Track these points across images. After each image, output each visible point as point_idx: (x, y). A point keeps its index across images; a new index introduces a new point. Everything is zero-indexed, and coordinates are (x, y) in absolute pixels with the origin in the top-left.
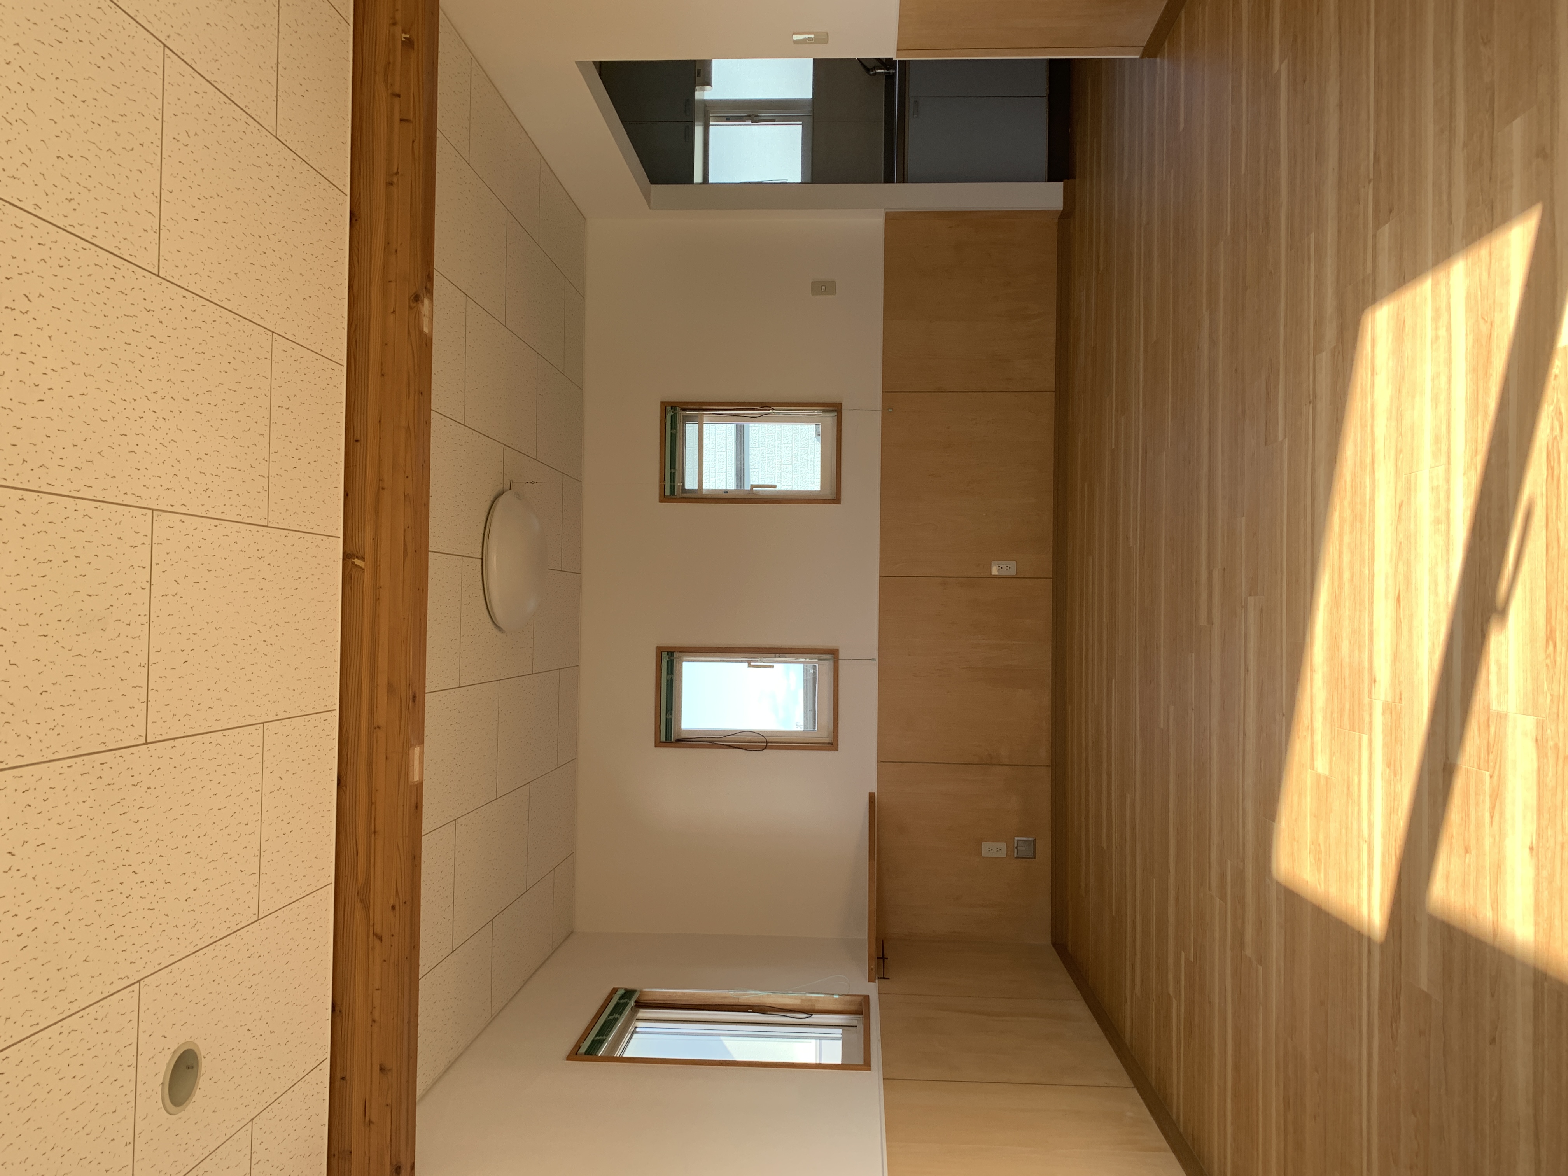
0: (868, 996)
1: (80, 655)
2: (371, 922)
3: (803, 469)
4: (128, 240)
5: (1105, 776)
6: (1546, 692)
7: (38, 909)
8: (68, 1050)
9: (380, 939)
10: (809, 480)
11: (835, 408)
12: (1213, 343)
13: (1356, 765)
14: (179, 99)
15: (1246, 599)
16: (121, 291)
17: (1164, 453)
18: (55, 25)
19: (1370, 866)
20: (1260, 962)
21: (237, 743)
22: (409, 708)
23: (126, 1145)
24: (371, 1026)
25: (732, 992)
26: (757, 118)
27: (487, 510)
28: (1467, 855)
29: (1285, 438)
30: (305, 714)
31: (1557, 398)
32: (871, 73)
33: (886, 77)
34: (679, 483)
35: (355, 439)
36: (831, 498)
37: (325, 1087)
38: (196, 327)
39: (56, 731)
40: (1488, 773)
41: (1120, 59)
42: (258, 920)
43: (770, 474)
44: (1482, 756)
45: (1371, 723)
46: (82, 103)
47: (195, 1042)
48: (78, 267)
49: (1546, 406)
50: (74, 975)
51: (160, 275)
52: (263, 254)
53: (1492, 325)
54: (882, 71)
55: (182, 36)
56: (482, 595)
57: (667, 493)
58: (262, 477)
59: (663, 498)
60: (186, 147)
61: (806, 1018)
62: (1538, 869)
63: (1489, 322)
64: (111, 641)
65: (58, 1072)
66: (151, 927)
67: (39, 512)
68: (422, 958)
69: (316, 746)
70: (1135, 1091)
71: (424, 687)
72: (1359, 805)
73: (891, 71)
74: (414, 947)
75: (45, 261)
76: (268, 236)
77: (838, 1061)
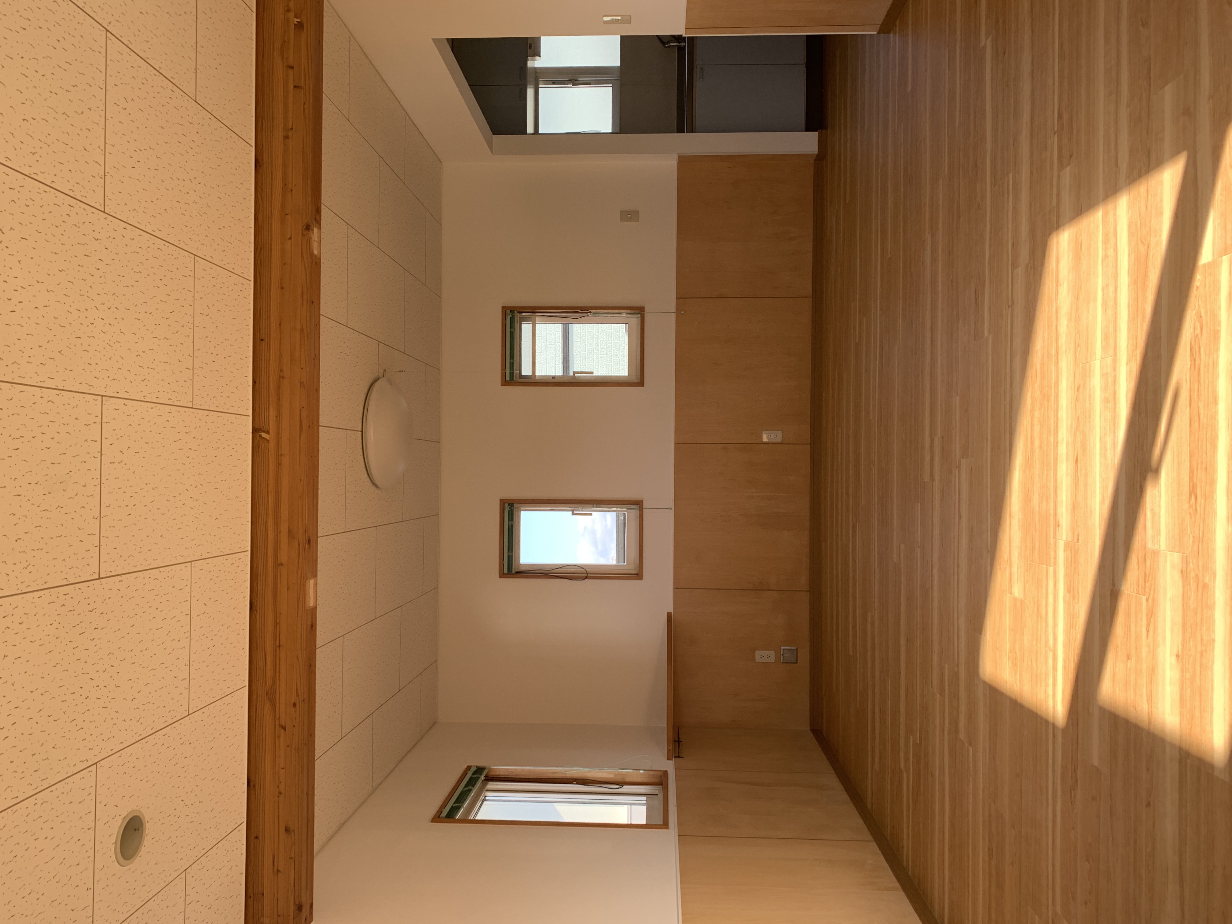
0: (667, 771)
1: (46, 510)
2: (277, 716)
3: (616, 358)
4: (80, 185)
5: (851, 599)
6: (1189, 534)
7: (16, 708)
8: (41, 817)
9: (284, 728)
10: (621, 366)
11: (639, 311)
12: (934, 260)
13: (1044, 591)
14: (119, 73)
15: (960, 461)
16: (75, 225)
17: (897, 345)
18: (20, 16)
19: (1055, 669)
20: (970, 744)
21: (170, 577)
22: (305, 549)
23: (88, 890)
24: (278, 797)
25: (561, 769)
26: (577, 82)
27: (366, 394)
28: (1129, 660)
29: (990, 334)
30: (224, 554)
31: (1198, 305)
32: (666, 46)
33: (678, 49)
34: (517, 371)
35: (261, 338)
36: (636, 382)
37: (243, 845)
38: (134, 252)
39: (28, 570)
40: (1144, 597)
41: (862, 35)
42: (189, 715)
43: (590, 362)
44: (1140, 583)
45: (1055, 558)
46: (42, 76)
47: (140, 810)
48: (41, 206)
49: (1190, 311)
50: (45, 758)
51: (106, 211)
52: (186, 193)
53: (1148, 247)
54: (675, 44)
55: (120, 23)
56: (362, 460)
57: (508, 378)
58: (188, 369)
59: (505, 383)
60: (125, 110)
61: (618, 788)
62: (1183, 672)
63: (1146, 245)
64: (70, 499)
65: (34, 834)
66: (105, 721)
67: (13, 399)
68: (317, 743)
69: (232, 579)
70: (874, 844)
71: (317, 532)
72: (1046, 622)
73: (682, 44)
74: (311, 735)
75: (15, 202)
76: (190, 179)
77: (644, 822)
